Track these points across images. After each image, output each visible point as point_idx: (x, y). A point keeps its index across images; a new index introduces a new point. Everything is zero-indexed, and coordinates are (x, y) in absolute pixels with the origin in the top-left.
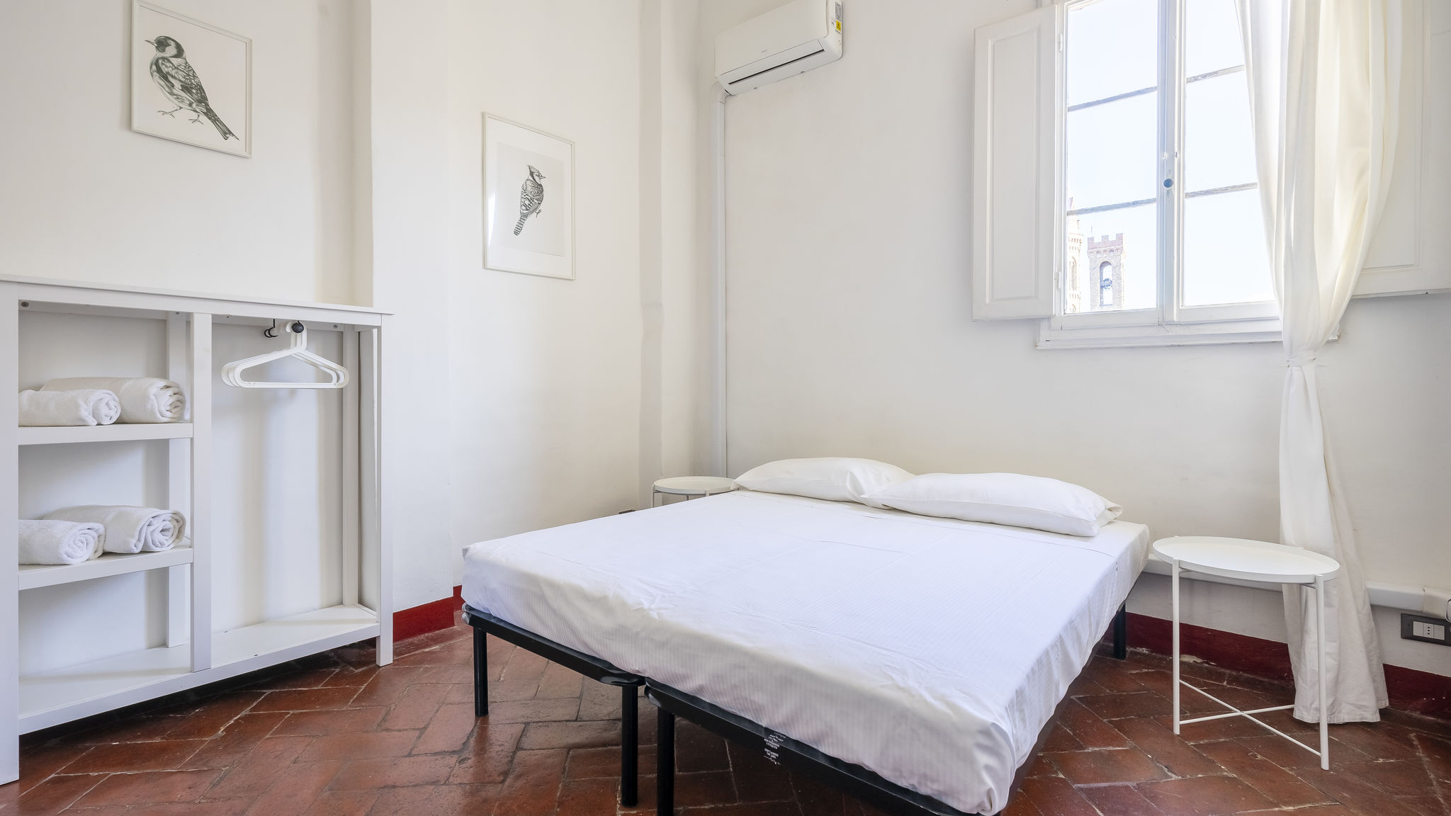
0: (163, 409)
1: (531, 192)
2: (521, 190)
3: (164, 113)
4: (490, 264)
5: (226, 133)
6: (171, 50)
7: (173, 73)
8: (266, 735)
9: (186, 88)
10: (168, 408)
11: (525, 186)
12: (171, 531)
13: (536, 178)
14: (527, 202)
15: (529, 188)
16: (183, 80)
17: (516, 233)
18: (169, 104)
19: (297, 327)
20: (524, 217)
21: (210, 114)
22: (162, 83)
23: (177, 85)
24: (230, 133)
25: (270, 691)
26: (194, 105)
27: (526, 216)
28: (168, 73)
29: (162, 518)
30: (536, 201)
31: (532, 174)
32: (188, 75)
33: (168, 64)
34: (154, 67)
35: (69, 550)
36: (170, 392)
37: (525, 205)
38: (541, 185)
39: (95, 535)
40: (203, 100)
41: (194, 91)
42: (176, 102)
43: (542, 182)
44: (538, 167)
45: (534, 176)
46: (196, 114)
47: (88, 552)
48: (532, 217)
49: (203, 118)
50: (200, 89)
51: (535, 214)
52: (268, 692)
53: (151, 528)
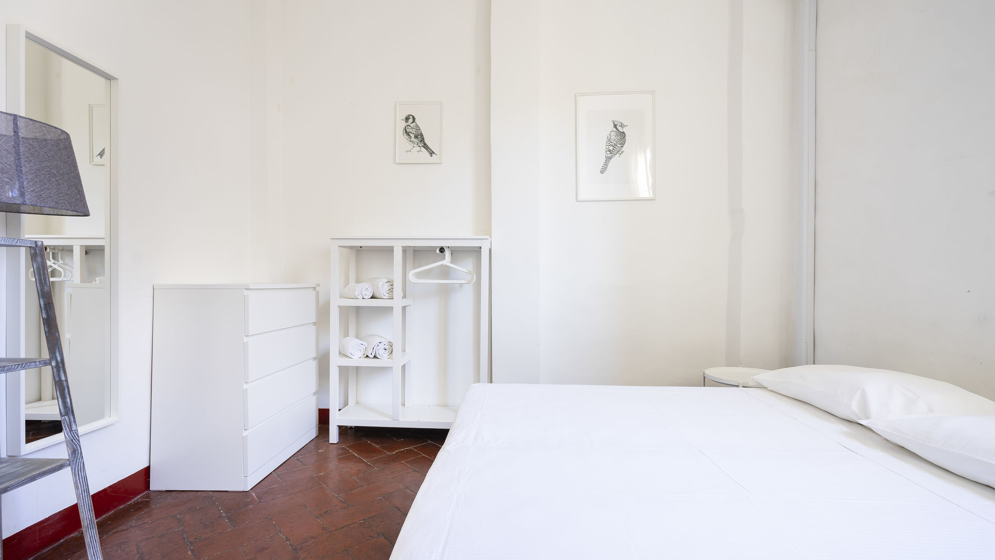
0: (384, 292)
1: (615, 140)
2: (606, 140)
3: (408, 151)
4: (581, 197)
5: (432, 153)
6: (411, 120)
7: (411, 131)
8: (402, 461)
9: (416, 137)
10: (387, 292)
11: (609, 136)
12: (388, 350)
13: (620, 129)
14: (611, 148)
15: (613, 137)
16: (415, 133)
17: (602, 172)
18: (409, 146)
19: (442, 250)
20: (608, 159)
21: (426, 146)
22: (407, 137)
23: (413, 136)
24: (433, 152)
25: (431, 442)
26: (419, 144)
27: (610, 158)
28: (409, 132)
29: (384, 343)
30: (618, 145)
31: (615, 126)
32: (417, 130)
33: (410, 128)
34: (404, 131)
35: (352, 352)
36: (388, 284)
37: (610, 151)
38: (623, 133)
39: (364, 348)
40: (422, 140)
41: (419, 137)
42: (412, 144)
43: (625, 130)
44: (619, 119)
45: (618, 127)
46: (420, 148)
47: (360, 354)
48: (616, 158)
49: (423, 149)
50: (422, 135)
51: (618, 155)
52: (430, 442)
53: (378, 347)
